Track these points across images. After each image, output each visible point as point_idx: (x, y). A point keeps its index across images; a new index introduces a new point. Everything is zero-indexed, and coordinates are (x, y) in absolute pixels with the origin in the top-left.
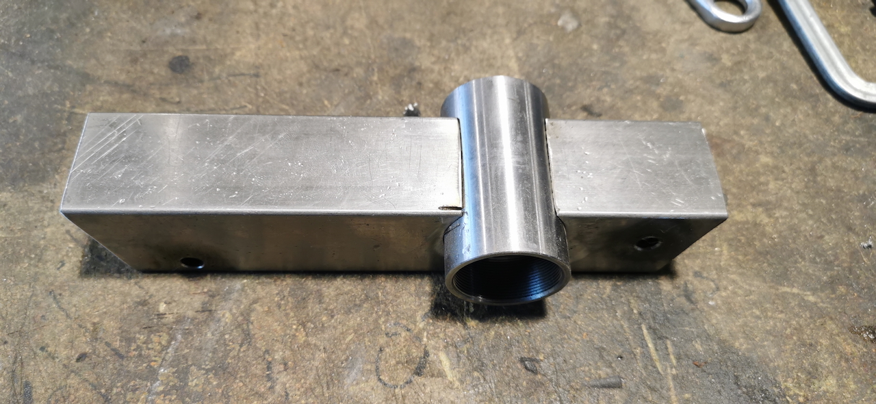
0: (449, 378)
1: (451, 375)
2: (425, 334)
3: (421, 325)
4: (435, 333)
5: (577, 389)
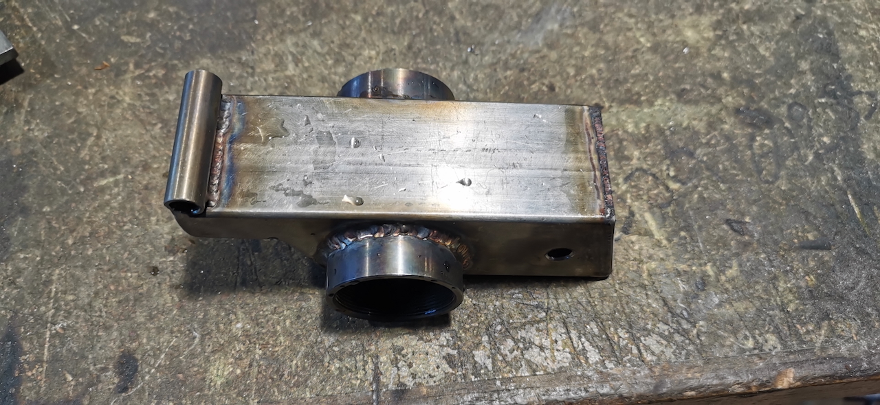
0: (656, 237)
1: (658, 234)
2: (629, 195)
3: (624, 187)
5: (785, 250)
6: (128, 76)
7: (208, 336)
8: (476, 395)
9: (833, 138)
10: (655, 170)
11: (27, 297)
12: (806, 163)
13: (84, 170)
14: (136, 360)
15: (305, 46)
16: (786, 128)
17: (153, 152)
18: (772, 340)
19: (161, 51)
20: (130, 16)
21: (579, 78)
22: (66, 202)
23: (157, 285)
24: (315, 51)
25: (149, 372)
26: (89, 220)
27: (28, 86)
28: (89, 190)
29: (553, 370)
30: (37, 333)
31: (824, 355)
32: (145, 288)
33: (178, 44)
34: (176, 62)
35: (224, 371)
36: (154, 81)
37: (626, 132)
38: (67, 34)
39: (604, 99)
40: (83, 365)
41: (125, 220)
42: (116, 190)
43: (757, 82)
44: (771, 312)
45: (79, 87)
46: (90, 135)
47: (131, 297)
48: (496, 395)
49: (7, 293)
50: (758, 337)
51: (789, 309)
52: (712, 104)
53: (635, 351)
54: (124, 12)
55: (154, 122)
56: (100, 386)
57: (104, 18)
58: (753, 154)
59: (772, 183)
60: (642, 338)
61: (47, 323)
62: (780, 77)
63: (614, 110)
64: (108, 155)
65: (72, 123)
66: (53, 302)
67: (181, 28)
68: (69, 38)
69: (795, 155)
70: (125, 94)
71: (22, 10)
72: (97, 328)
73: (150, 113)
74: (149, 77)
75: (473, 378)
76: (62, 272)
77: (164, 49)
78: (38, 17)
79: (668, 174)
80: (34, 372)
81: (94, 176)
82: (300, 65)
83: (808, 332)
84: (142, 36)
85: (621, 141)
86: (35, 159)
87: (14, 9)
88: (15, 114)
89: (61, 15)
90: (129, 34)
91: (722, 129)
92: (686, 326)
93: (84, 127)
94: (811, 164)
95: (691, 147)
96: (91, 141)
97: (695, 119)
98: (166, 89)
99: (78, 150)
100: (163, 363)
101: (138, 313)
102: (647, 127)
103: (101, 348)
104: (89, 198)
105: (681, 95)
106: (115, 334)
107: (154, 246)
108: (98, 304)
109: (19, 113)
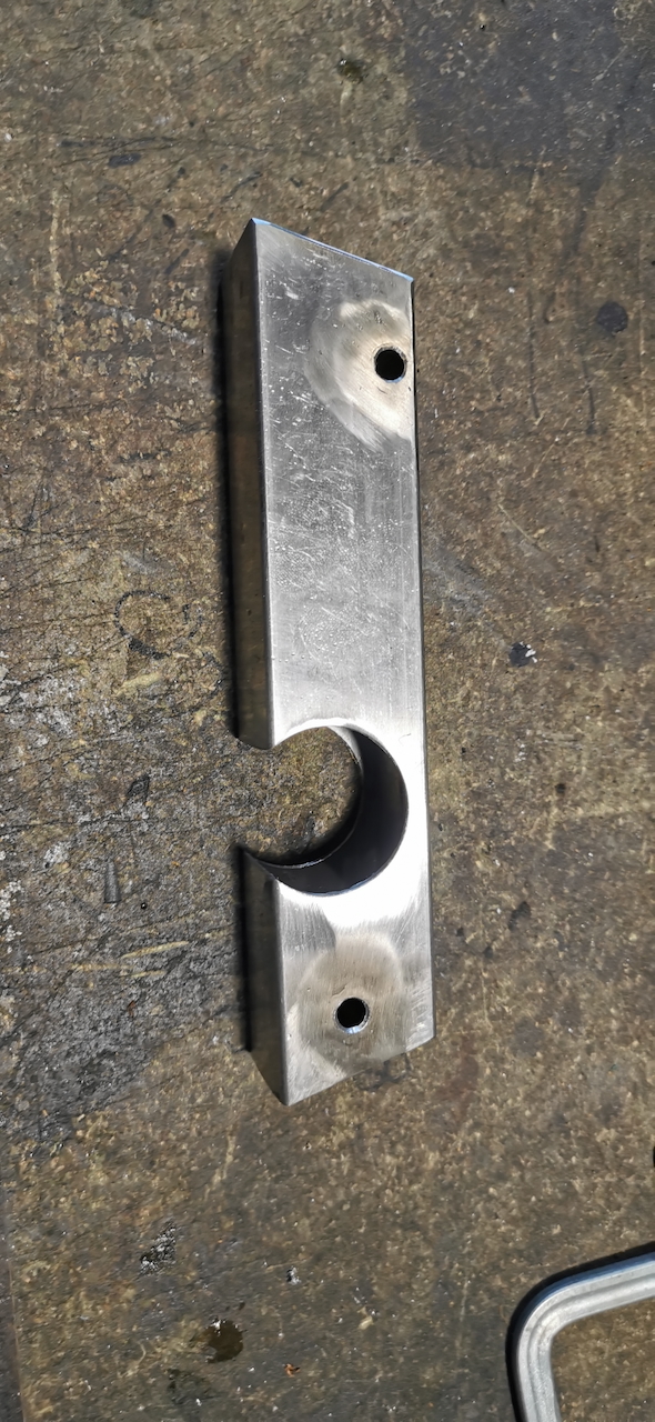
0: (126, 683)
1: (129, 685)
2: (186, 656)
3: (198, 652)
4: (187, 669)
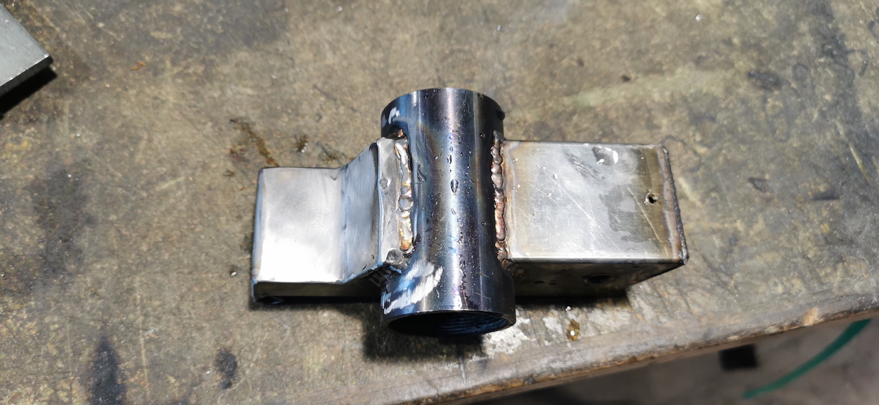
5: (801, 203)
6: (167, 75)
7: (298, 328)
8: (551, 357)
9: (834, 95)
10: (683, 136)
11: (114, 307)
12: (813, 121)
13: (142, 175)
14: (234, 357)
15: (339, 33)
16: (793, 89)
17: (209, 152)
18: (798, 284)
19: (196, 46)
20: (155, 10)
21: (604, 51)
22: (132, 209)
23: (240, 283)
24: (350, 37)
25: (249, 367)
26: (159, 225)
27: (65, 91)
28: (152, 195)
29: (616, 328)
30: (131, 341)
31: (841, 294)
32: (229, 287)
33: (211, 39)
34: (213, 57)
35: (319, 359)
36: (194, 78)
37: (653, 101)
38: (92, 33)
39: (630, 71)
40: (183, 366)
41: (195, 222)
42: (179, 193)
43: (764, 45)
44: (794, 260)
45: (119, 89)
46: (140, 139)
47: (217, 297)
48: (568, 356)
49: (91, 304)
50: (785, 283)
51: (809, 256)
52: (727, 69)
53: (684, 305)
54: (148, 6)
55: (203, 121)
56: (204, 385)
57: (127, 14)
58: (767, 115)
59: (785, 141)
60: (688, 293)
61: (138, 329)
62: (783, 39)
63: (640, 80)
64: (164, 159)
65: (120, 127)
66: (141, 309)
67: (211, 20)
68: (96, 37)
69: (803, 113)
70: (168, 94)
71: (39, 10)
72: (189, 330)
73: (198, 112)
74: (189, 75)
75: (547, 343)
76: (143, 279)
77: (199, 43)
78: (58, 16)
79: (695, 140)
80: (136, 378)
81: (155, 180)
82: (338, 53)
83: (827, 275)
84: (172, 31)
85: (649, 111)
86: (90, 168)
87: (30, 8)
88: (58, 121)
89: (82, 13)
90: (158, 29)
91: (737, 94)
92: (725, 278)
93: (133, 131)
94: (817, 122)
95: (712, 113)
96: (142, 145)
97: (712, 85)
98: (208, 85)
99: (132, 155)
100: (260, 357)
101: (226, 312)
102: (672, 96)
103: (197, 349)
104: (154, 203)
105: (699, 62)
106: (208, 334)
107: (229, 246)
108: (185, 307)
109: (62, 121)
